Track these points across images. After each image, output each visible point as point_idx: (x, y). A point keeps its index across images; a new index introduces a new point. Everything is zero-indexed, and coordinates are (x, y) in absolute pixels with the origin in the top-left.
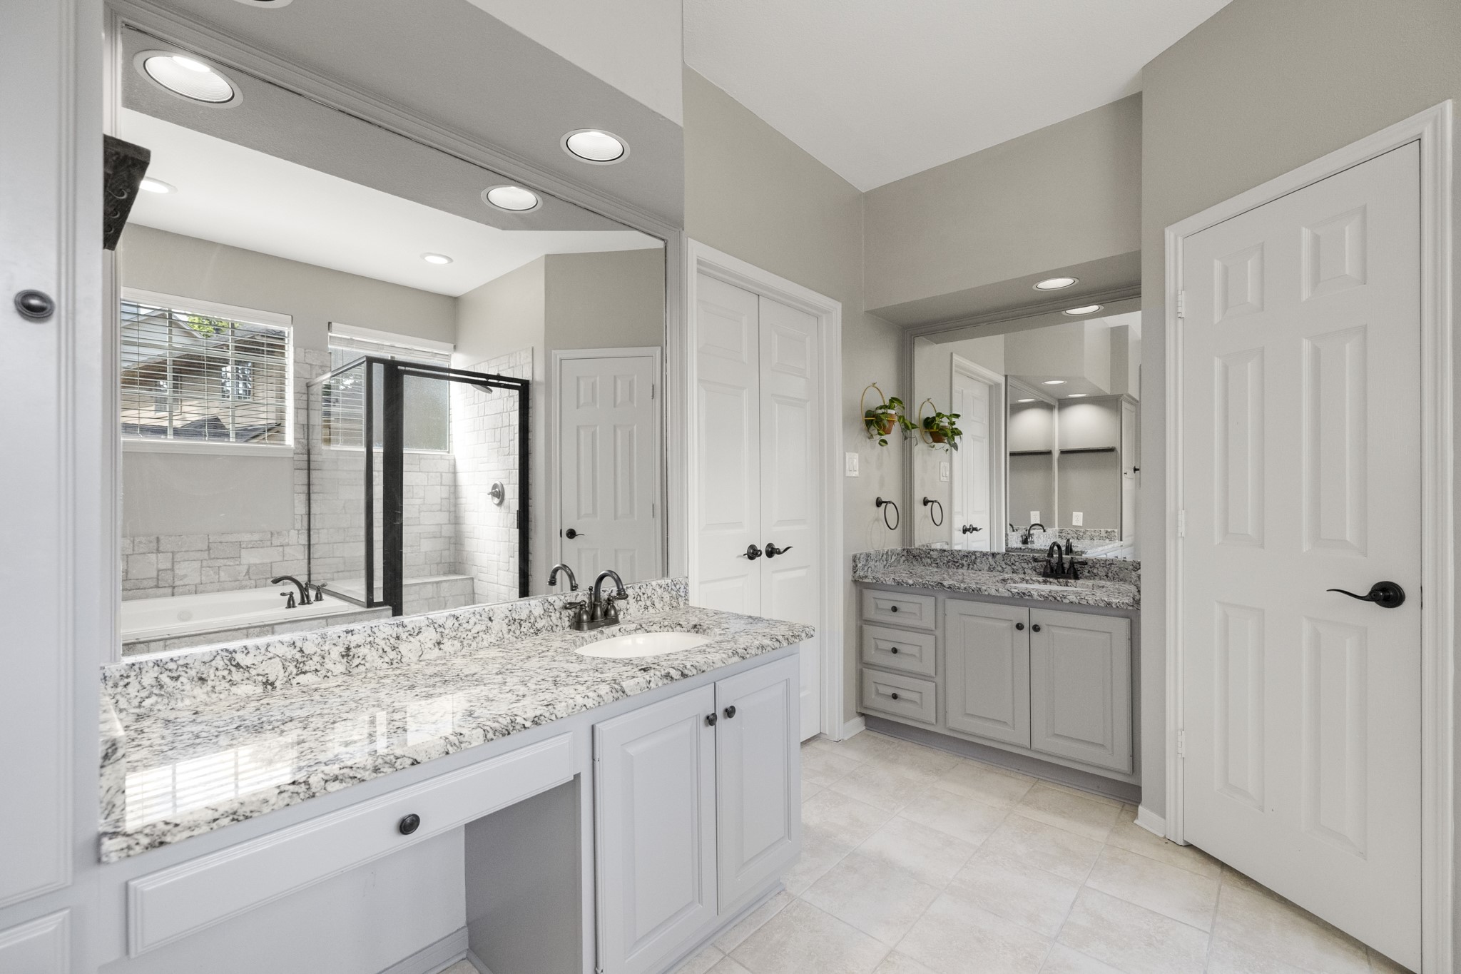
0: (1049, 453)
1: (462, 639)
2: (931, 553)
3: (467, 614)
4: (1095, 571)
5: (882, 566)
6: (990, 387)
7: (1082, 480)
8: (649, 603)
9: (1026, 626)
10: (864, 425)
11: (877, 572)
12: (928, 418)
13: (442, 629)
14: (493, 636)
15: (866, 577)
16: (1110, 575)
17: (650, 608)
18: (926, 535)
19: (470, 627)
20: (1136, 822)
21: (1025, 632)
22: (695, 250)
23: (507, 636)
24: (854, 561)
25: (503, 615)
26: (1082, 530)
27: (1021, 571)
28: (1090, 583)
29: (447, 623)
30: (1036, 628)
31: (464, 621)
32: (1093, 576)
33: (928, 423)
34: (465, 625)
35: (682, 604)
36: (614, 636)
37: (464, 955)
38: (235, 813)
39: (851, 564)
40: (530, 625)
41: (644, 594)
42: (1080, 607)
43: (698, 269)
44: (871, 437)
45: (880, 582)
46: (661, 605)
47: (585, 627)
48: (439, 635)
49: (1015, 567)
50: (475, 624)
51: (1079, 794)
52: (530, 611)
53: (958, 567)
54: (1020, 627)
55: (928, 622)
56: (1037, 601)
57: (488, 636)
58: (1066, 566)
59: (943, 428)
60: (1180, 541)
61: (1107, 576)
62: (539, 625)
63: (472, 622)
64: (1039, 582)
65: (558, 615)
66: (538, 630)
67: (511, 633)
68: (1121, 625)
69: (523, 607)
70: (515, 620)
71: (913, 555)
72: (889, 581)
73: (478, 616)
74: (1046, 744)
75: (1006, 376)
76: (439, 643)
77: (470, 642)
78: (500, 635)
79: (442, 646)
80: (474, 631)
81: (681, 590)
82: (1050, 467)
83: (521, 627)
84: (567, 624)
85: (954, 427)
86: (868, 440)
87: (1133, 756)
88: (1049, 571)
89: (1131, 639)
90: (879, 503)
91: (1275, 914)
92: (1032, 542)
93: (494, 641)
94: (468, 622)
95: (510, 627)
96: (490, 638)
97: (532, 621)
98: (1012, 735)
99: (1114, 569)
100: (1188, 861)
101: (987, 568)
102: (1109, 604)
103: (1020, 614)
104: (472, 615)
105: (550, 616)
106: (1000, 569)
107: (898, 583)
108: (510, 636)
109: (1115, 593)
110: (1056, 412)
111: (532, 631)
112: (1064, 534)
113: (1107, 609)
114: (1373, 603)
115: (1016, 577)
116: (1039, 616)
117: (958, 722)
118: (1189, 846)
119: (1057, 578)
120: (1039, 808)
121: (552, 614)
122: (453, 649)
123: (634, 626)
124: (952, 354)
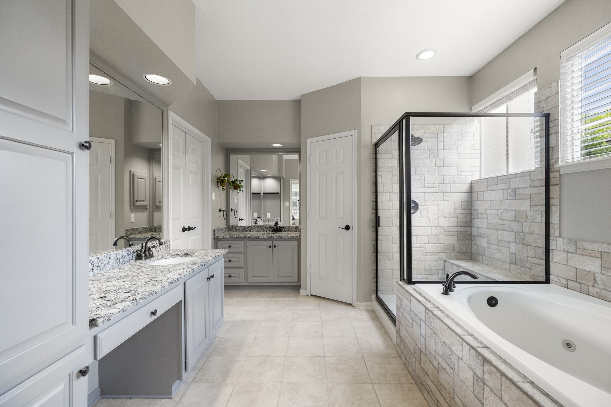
0: (260, 194)
1: (100, 267)
2: (237, 227)
3: (102, 257)
4: (286, 229)
5: (221, 233)
6: (246, 170)
7: (270, 203)
8: (159, 249)
9: (272, 246)
10: (216, 183)
11: (220, 235)
12: (233, 181)
13: (93, 264)
14: (111, 265)
15: (219, 237)
16: (289, 230)
17: (159, 251)
18: (233, 222)
19: (103, 262)
20: (300, 294)
21: (271, 248)
22: (172, 116)
23: (115, 265)
24: (214, 231)
25: (114, 256)
26: (270, 219)
27: (265, 231)
28: (285, 233)
29: (95, 261)
30: (275, 246)
31: (101, 260)
32: (285, 231)
33: (233, 182)
34: (101, 261)
35: (168, 249)
36: (154, 261)
37: (100, 398)
38: (123, 310)
39: (213, 232)
40: (123, 260)
41: (158, 246)
42: (286, 239)
43: (172, 123)
44: (218, 187)
45: (224, 238)
46: (163, 250)
47: (144, 259)
48: (92, 266)
49: (264, 230)
50: (105, 260)
51: (286, 292)
52: (123, 254)
53: (246, 232)
54: (270, 247)
55: (242, 249)
56: (275, 238)
57: (109, 265)
58: (278, 228)
59: (238, 185)
60: (310, 219)
61: (289, 231)
62: (125, 260)
63: (103, 260)
64: (271, 234)
65: (131, 255)
66: (125, 262)
67: (117, 263)
68: (295, 243)
69: (120, 253)
70: (118, 258)
71: (230, 229)
72: (228, 237)
73: (106, 257)
74: (278, 280)
75: (251, 167)
76: (93, 269)
77: (103, 268)
78: (113, 265)
79: (93, 270)
80: (104, 263)
81: (168, 244)
82: (260, 198)
83: (120, 261)
84: (134, 259)
85: (241, 184)
86: (217, 188)
87: (298, 277)
88: (274, 230)
89: (298, 246)
90: (220, 210)
91: (329, 303)
92: (258, 223)
93: (111, 267)
94: (102, 260)
95: (116, 261)
96: (109, 266)
97: (123, 258)
98: (267, 280)
99: (290, 228)
100: (312, 299)
101: (255, 231)
102: (293, 237)
103: (270, 243)
104: (104, 257)
105: (129, 256)
106: (259, 231)
107: (231, 238)
108: (116, 265)
109: (295, 234)
110: (262, 180)
111: (123, 262)
112: (264, 221)
113: (293, 238)
114: (345, 230)
115: (265, 233)
116: (276, 243)
117: (252, 280)
118: (312, 295)
119: (276, 232)
120: (277, 297)
121: (130, 255)
122: (97, 271)
123: (160, 257)
124: (238, 159)
